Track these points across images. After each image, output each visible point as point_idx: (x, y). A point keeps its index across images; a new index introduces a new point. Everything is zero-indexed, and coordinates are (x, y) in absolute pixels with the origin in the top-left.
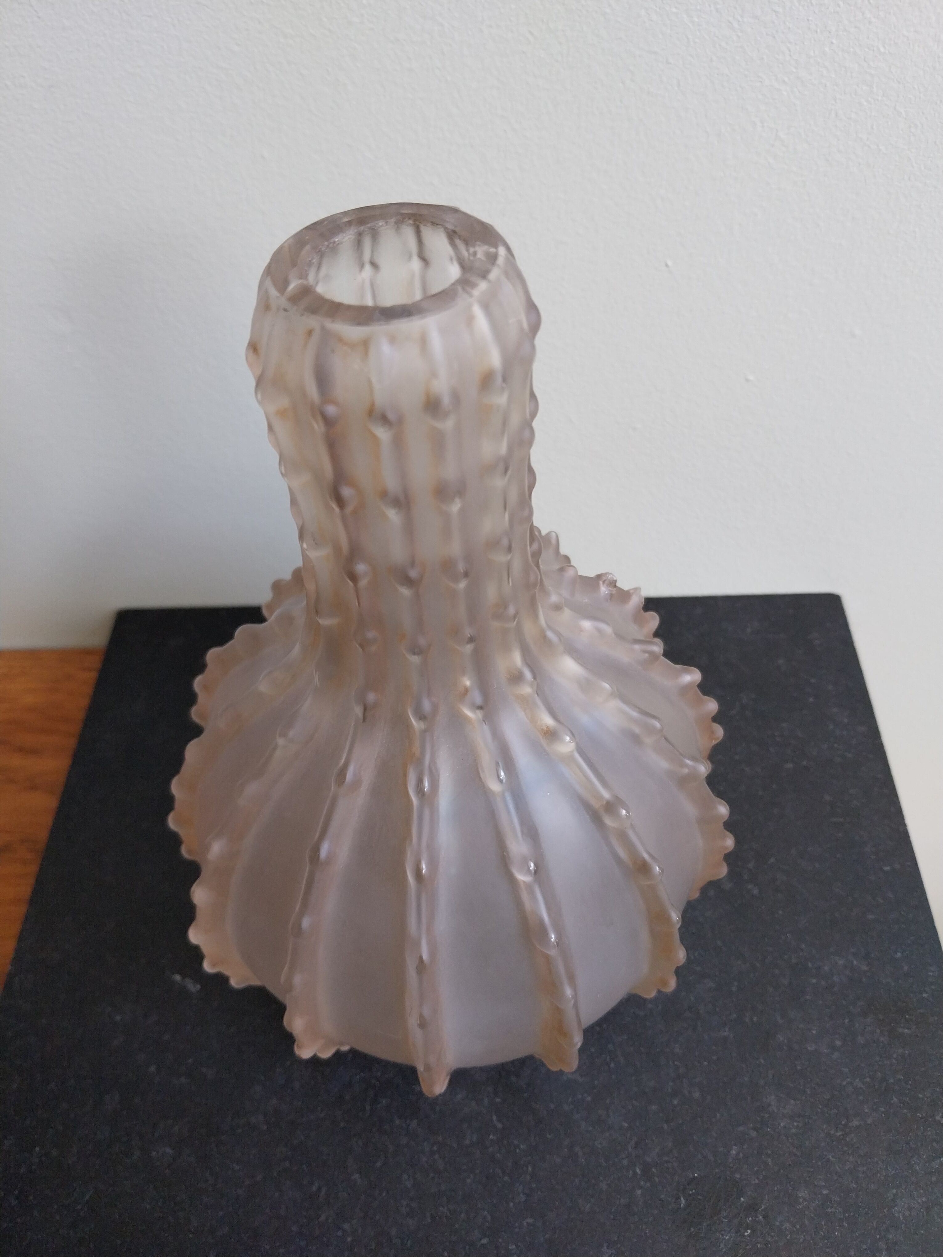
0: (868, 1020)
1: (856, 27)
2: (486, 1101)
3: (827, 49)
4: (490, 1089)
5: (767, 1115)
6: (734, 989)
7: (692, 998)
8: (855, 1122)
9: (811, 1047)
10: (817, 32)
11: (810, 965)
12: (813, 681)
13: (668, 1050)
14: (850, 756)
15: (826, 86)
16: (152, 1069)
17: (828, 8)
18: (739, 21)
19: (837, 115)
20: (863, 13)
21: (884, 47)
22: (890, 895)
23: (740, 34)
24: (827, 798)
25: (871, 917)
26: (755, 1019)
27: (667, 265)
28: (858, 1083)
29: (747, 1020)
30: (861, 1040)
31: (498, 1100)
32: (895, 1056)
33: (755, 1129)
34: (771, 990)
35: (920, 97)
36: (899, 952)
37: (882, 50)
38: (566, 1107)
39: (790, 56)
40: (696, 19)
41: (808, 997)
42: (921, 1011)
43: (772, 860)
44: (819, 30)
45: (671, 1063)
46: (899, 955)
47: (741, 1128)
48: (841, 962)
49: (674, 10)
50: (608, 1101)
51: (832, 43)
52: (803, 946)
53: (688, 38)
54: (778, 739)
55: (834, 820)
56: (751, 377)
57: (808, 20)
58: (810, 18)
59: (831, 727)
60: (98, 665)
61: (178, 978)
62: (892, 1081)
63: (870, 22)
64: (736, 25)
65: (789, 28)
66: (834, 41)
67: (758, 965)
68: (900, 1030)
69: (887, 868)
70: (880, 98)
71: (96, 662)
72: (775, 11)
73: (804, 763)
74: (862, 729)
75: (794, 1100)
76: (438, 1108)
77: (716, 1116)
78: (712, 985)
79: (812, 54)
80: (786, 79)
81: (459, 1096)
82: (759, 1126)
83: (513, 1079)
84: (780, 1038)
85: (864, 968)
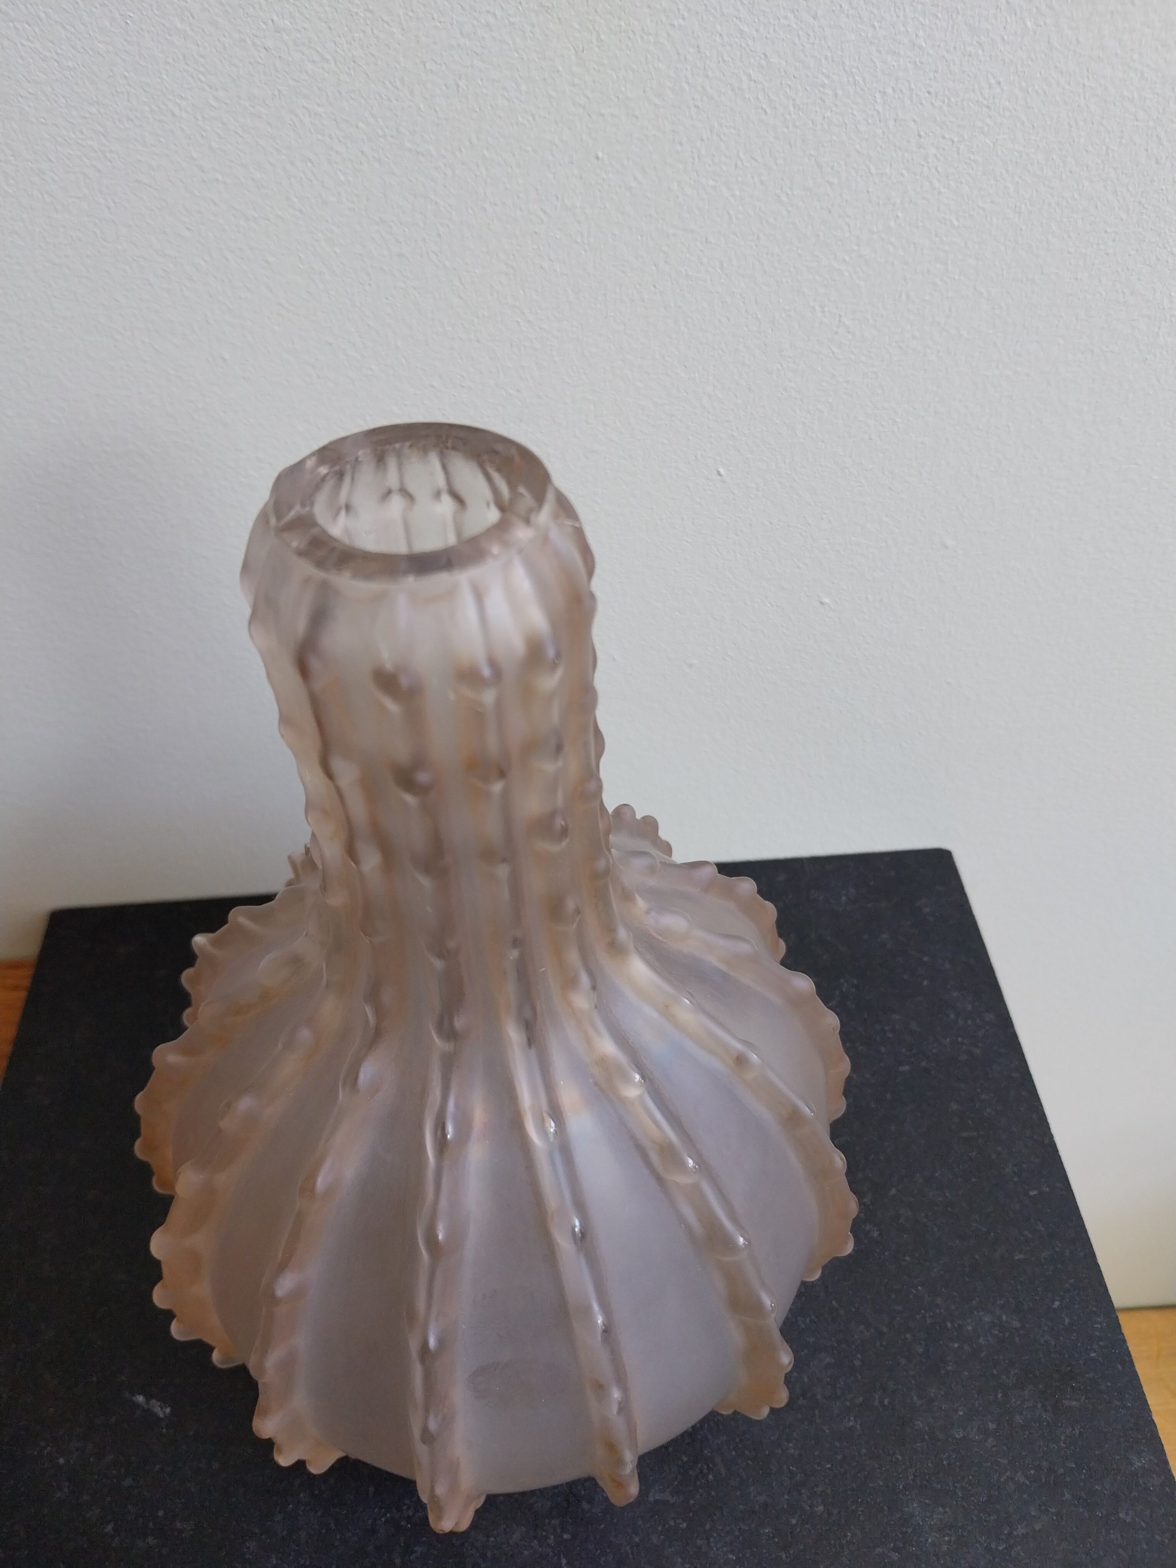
0: (1026, 1392)
1: (924, 198)
2: (551, 1540)
3: (892, 224)
4: (556, 1522)
5: (910, 1530)
6: (857, 1363)
7: (806, 1380)
8: (1021, 1530)
9: (958, 1434)
10: (879, 204)
11: (949, 1325)
12: (926, 959)
13: (780, 1451)
14: (978, 1051)
15: (893, 264)
16: (109, 1528)
17: (890, 178)
18: (787, 194)
19: (908, 296)
20: (931, 183)
21: (958, 220)
22: (1040, 1227)
23: (790, 209)
24: (954, 1106)
25: (1018, 1257)
26: (886, 1402)
27: (719, 474)
28: (1020, 1477)
29: (876, 1403)
30: (1018, 1419)
31: (566, 1536)
32: (1063, 1438)
33: (896, 1549)
34: (903, 1361)
35: (1003, 275)
36: (1057, 1300)
37: (956, 223)
38: (655, 1539)
39: (850, 232)
40: (737, 193)
41: (950, 1368)
42: (1091, 1375)
43: (893, 1191)
44: (881, 203)
45: (785, 1468)
46: (1057, 1303)
47: (879, 1550)
48: (987, 1319)
49: (711, 183)
50: (708, 1527)
51: (897, 217)
52: (939, 1301)
53: (729, 214)
54: (890, 1035)
55: (965, 1134)
56: (826, 600)
57: (868, 192)
58: (870, 190)
59: (952, 1016)
60: (27, 982)
61: (140, 1399)
62: (1061, 1471)
63: (940, 193)
64: (784, 198)
65: (847, 201)
66: (900, 215)
67: (885, 1329)
68: (1066, 1403)
69: (1033, 1193)
70: (956, 277)
71: (24, 978)
72: (828, 182)
73: (924, 1064)
74: (989, 1017)
75: (943, 1506)
76: (489, 1554)
77: (846, 1536)
78: (828, 1360)
79: (875, 230)
80: (847, 258)
81: (516, 1536)
82: (901, 1545)
83: (585, 1506)
84: (919, 1424)
85: (1017, 1324)
